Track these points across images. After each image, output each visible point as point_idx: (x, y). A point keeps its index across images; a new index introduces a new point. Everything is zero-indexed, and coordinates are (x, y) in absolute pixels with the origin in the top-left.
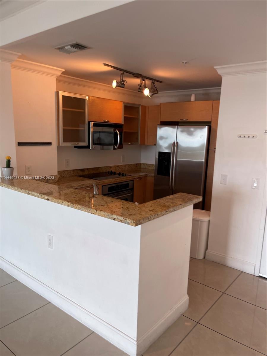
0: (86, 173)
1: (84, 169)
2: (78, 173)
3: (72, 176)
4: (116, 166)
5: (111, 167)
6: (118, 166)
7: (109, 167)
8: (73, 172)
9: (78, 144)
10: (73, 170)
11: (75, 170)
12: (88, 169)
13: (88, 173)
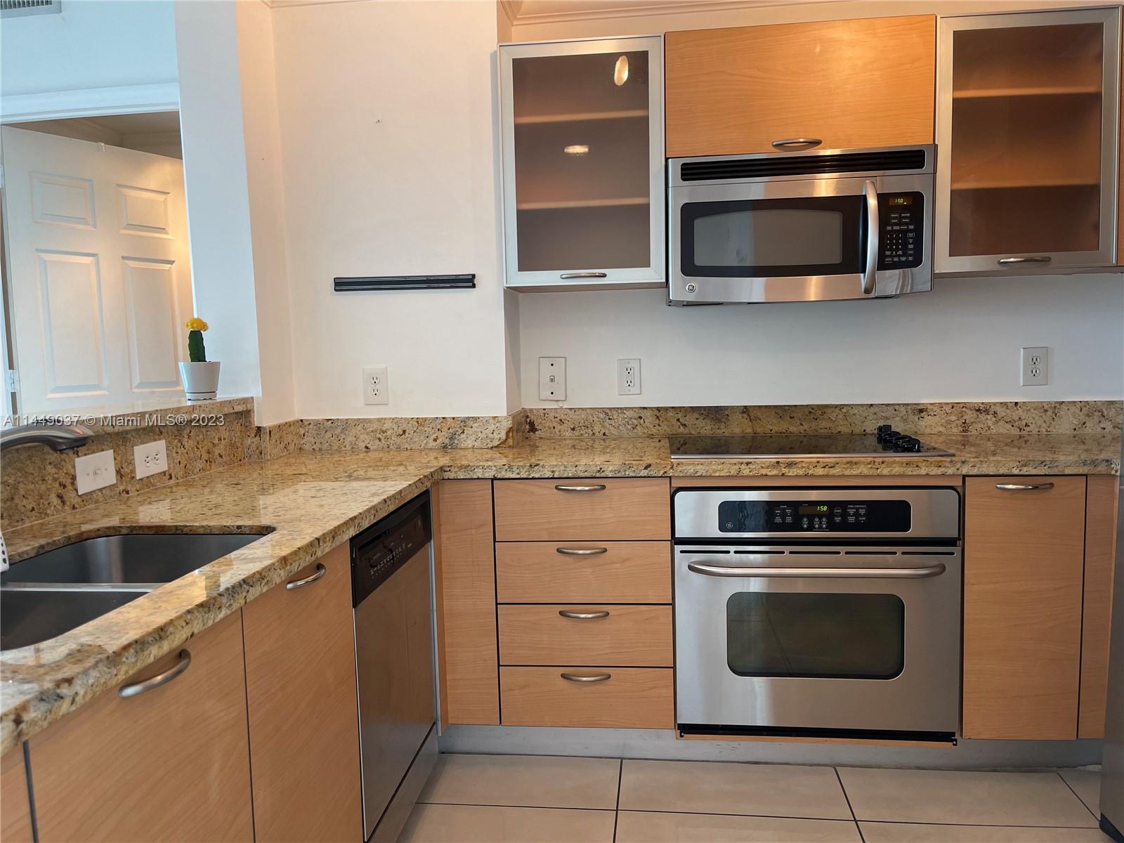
0: (737, 427)
1: (726, 408)
2: (685, 425)
3: (651, 436)
4: (965, 405)
5: (921, 410)
6: (982, 410)
7: (902, 409)
8: (658, 417)
9: (604, 276)
10: (658, 409)
11: (666, 409)
12: (745, 410)
13: (749, 430)
